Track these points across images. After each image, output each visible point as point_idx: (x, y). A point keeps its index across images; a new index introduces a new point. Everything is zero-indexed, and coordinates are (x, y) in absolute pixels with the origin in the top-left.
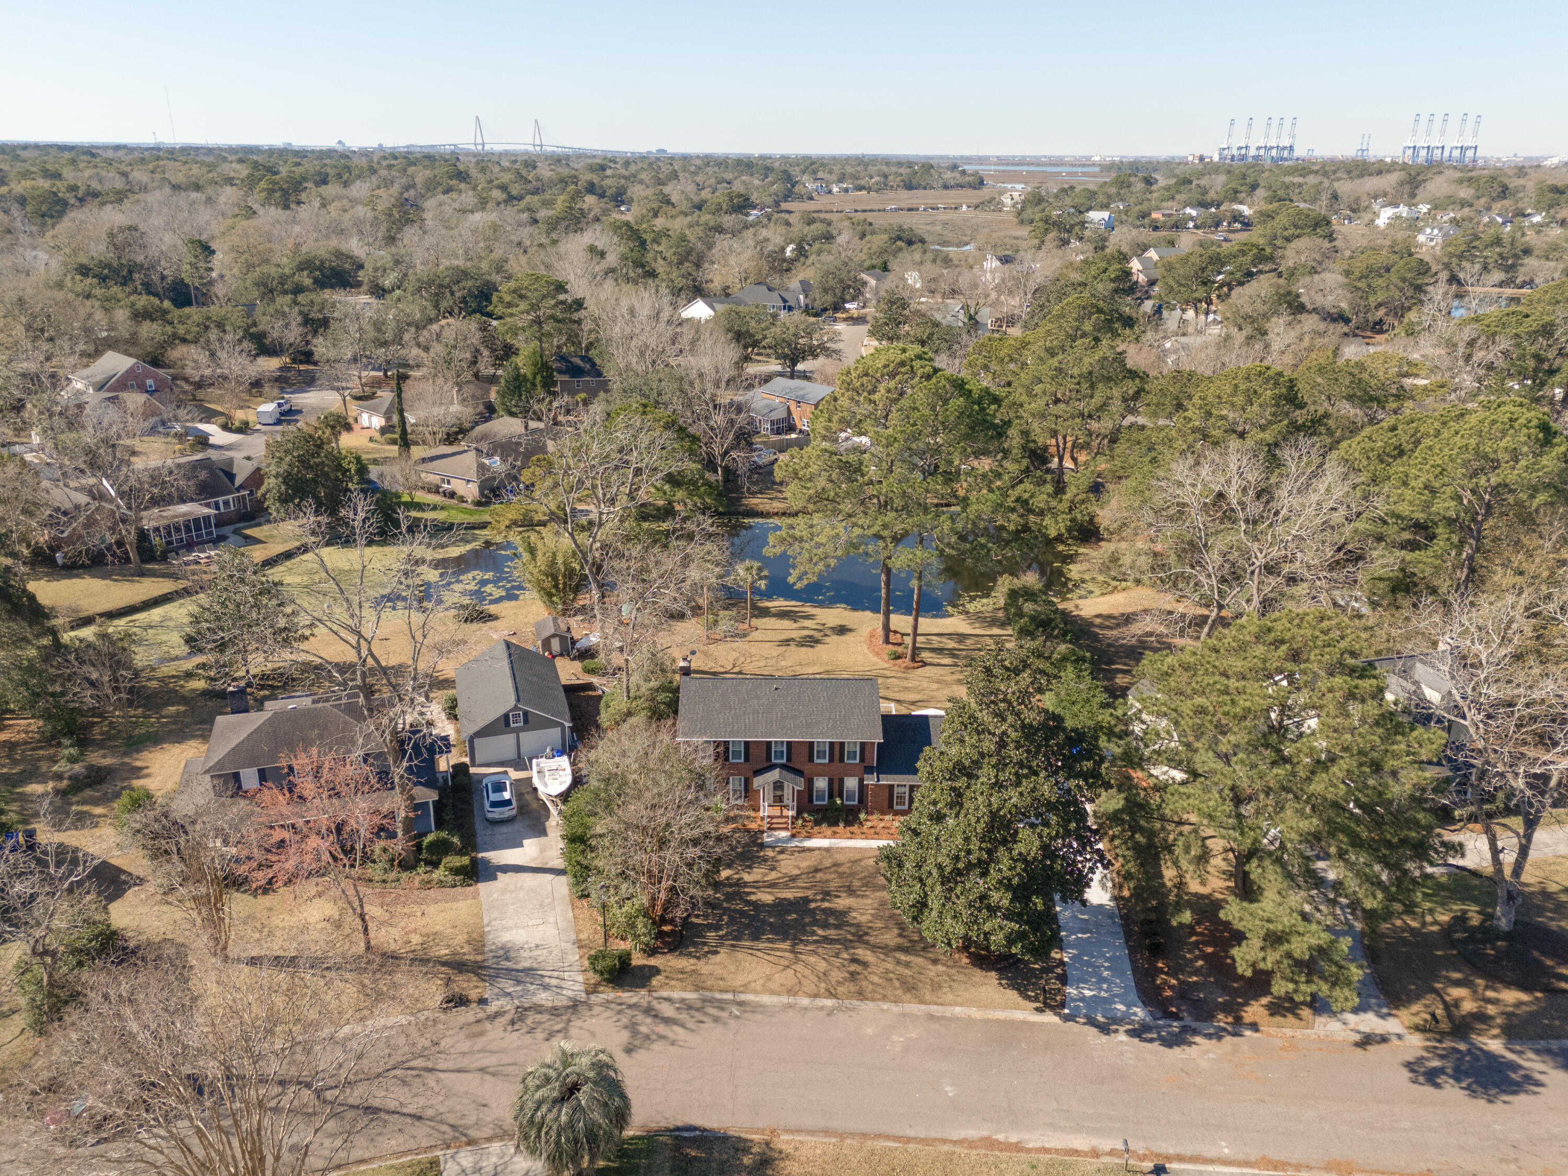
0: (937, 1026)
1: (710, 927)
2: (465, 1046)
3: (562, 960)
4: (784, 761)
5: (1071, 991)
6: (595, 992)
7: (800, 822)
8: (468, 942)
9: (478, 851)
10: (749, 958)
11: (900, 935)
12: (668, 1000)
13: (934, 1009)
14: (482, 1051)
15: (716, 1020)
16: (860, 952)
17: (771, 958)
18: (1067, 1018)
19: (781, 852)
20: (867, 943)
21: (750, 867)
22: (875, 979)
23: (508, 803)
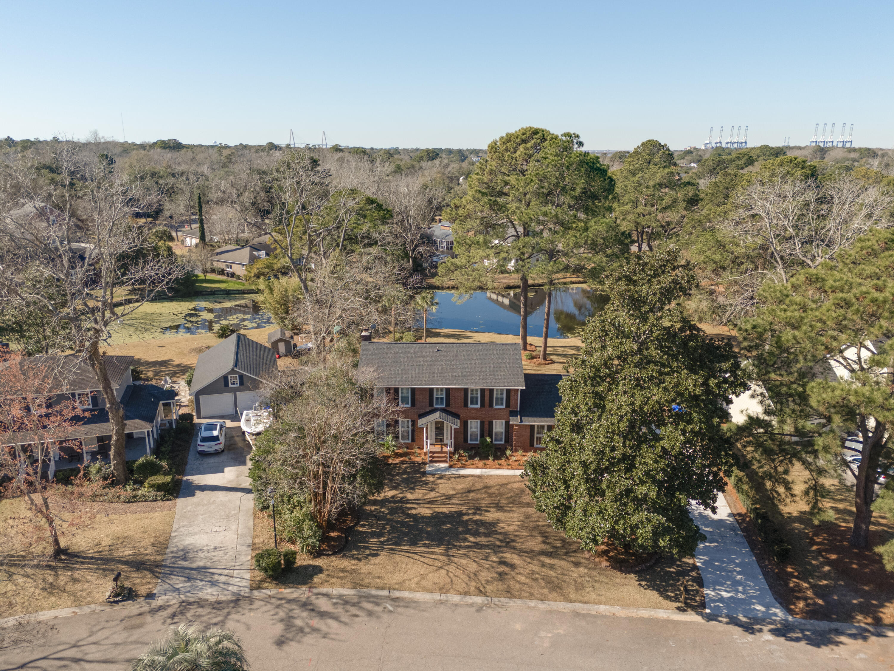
0: (584, 623)
1: (373, 535)
2: (119, 638)
3: (235, 560)
4: (444, 406)
5: (708, 592)
6: (259, 588)
7: (457, 456)
8: (153, 545)
9: (184, 475)
10: (406, 560)
11: (544, 542)
12: (327, 595)
13: (578, 606)
14: (136, 642)
15: (370, 614)
16: (507, 555)
17: (426, 560)
18: (710, 618)
19: (441, 478)
20: (514, 548)
21: (413, 489)
22: (522, 579)
23: (216, 438)
